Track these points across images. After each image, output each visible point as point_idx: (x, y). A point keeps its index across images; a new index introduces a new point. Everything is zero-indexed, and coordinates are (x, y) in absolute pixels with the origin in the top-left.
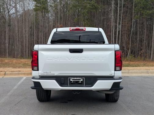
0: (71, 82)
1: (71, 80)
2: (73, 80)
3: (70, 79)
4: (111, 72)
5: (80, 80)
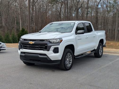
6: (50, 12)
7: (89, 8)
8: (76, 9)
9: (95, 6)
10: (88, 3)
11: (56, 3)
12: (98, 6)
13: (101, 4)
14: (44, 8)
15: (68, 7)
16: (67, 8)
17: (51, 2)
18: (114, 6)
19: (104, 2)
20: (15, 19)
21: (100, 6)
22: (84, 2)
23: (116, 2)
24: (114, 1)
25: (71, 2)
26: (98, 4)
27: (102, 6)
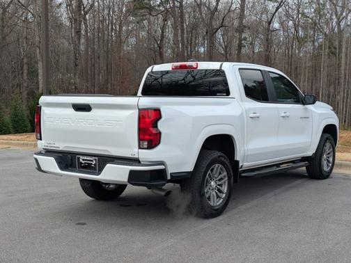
0: (81, 163)
1: (81, 160)
2: (83, 160)
3: (79, 158)
4: (133, 150)
5: (92, 161)
6: (132, 41)
7: (246, 30)
8: (207, 33)
9: (263, 25)
10: (242, 16)
11: (150, 14)
12: (270, 23)
13: (280, 17)
14: (112, 29)
15: (185, 26)
16: (182, 30)
17: (134, 11)
18: (315, 24)
19: (287, 11)
20: (25, 61)
21: (276, 25)
22: (229, 11)
23: (322, 13)
24: (315, 11)
25: (194, 11)
26: (272, 19)
27: (282, 23)
